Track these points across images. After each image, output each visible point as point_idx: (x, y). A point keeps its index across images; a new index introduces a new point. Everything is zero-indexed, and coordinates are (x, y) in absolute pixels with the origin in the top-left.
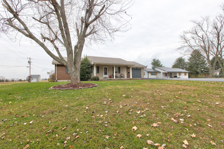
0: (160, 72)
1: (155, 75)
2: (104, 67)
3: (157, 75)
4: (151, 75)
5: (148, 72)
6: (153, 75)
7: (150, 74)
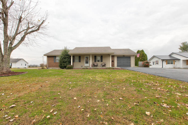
0: (179, 60)
1: (172, 63)
2: (85, 56)
3: (174, 64)
4: (167, 64)
5: (163, 60)
6: (169, 63)
7: (165, 63)
